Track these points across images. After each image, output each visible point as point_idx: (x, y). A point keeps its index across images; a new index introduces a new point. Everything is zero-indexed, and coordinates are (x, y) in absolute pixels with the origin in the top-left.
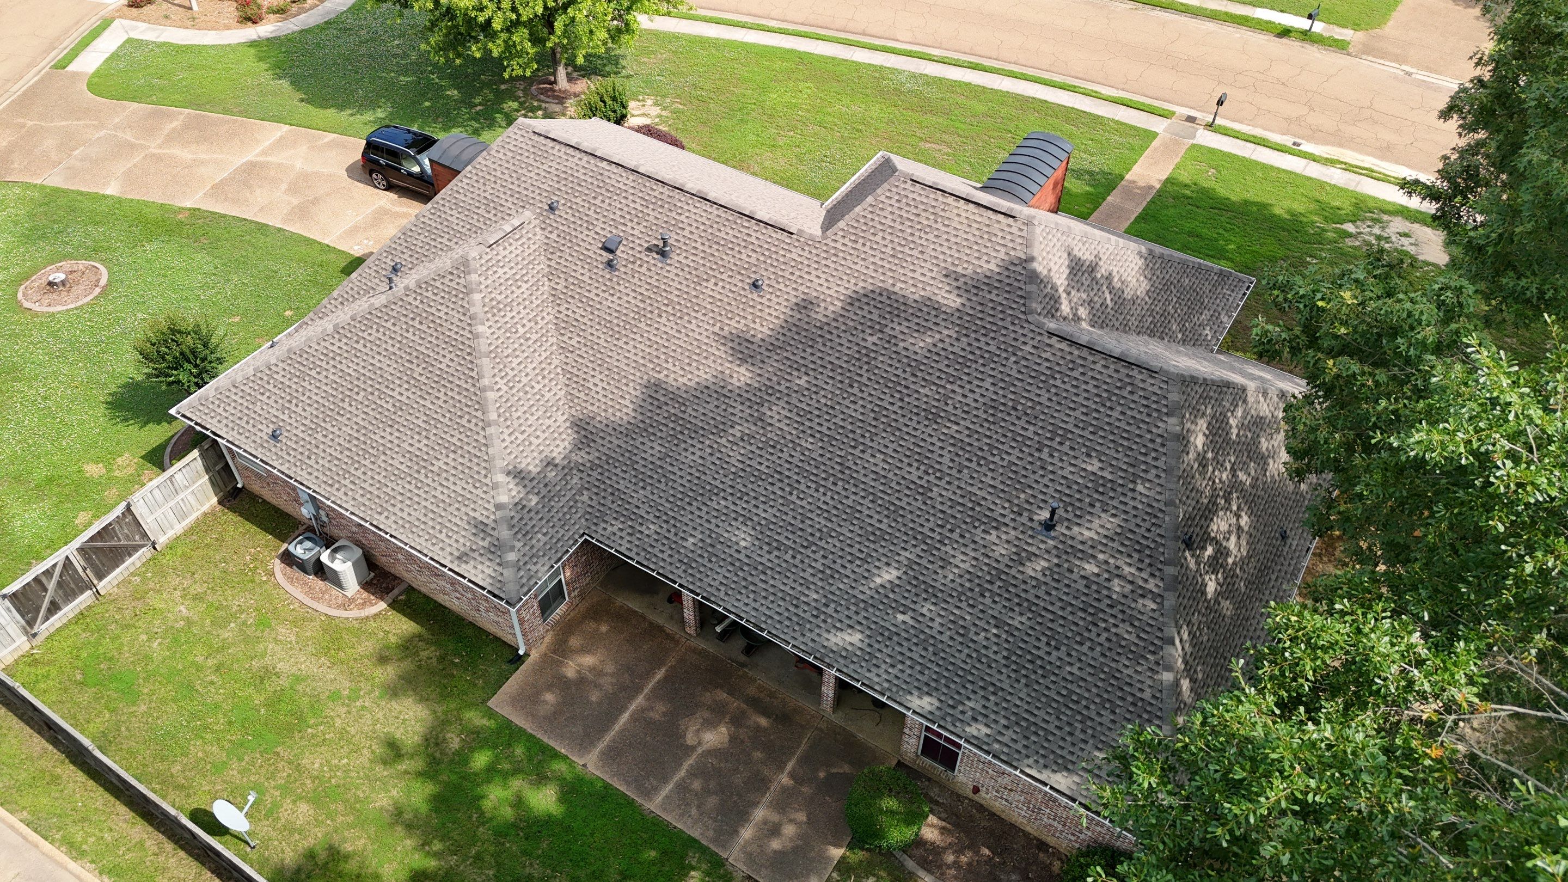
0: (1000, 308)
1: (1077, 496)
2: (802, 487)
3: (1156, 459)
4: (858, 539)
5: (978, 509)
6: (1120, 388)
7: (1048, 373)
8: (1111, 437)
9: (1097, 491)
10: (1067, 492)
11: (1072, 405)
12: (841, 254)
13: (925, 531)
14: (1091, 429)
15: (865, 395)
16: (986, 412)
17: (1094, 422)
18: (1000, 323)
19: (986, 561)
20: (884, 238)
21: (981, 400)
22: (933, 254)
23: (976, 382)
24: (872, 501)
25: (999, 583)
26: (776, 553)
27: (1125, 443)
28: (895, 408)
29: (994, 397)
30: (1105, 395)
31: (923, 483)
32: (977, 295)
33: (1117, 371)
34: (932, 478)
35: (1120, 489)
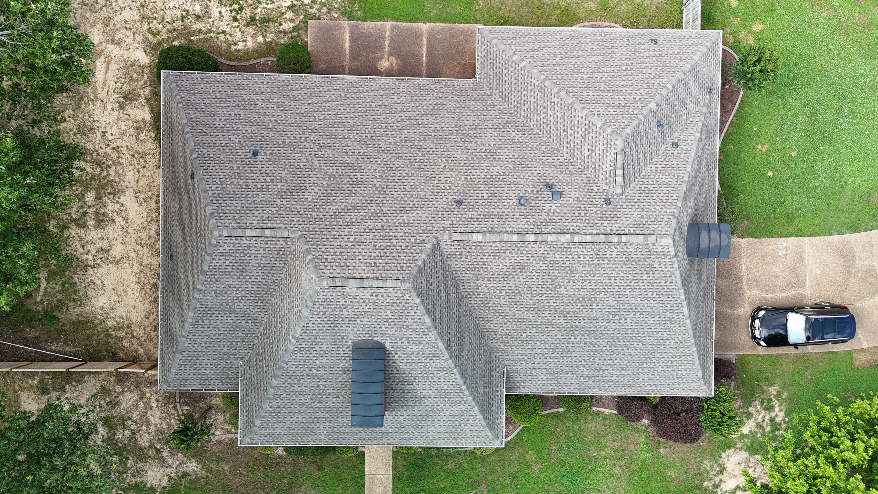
0: (319, 233)
1: (246, 168)
2: (382, 130)
3: (214, 194)
4: (344, 121)
5: (292, 149)
6: (241, 217)
7: (280, 212)
8: (238, 196)
9: (238, 173)
10: (252, 169)
11: (263, 202)
12: (421, 231)
13: (313, 134)
14: (250, 196)
15: (371, 175)
16: (306, 186)
17: (249, 199)
18: (315, 226)
19: (279, 132)
20: (401, 246)
21: (310, 191)
22: (368, 247)
23: (316, 197)
24: (344, 136)
25: (271, 127)
26: (380, 104)
27: (231, 195)
28: (352, 174)
29: (304, 194)
30: (248, 212)
31: (323, 151)
32: (334, 235)
33: (246, 223)
34: (320, 153)
35: (227, 177)
